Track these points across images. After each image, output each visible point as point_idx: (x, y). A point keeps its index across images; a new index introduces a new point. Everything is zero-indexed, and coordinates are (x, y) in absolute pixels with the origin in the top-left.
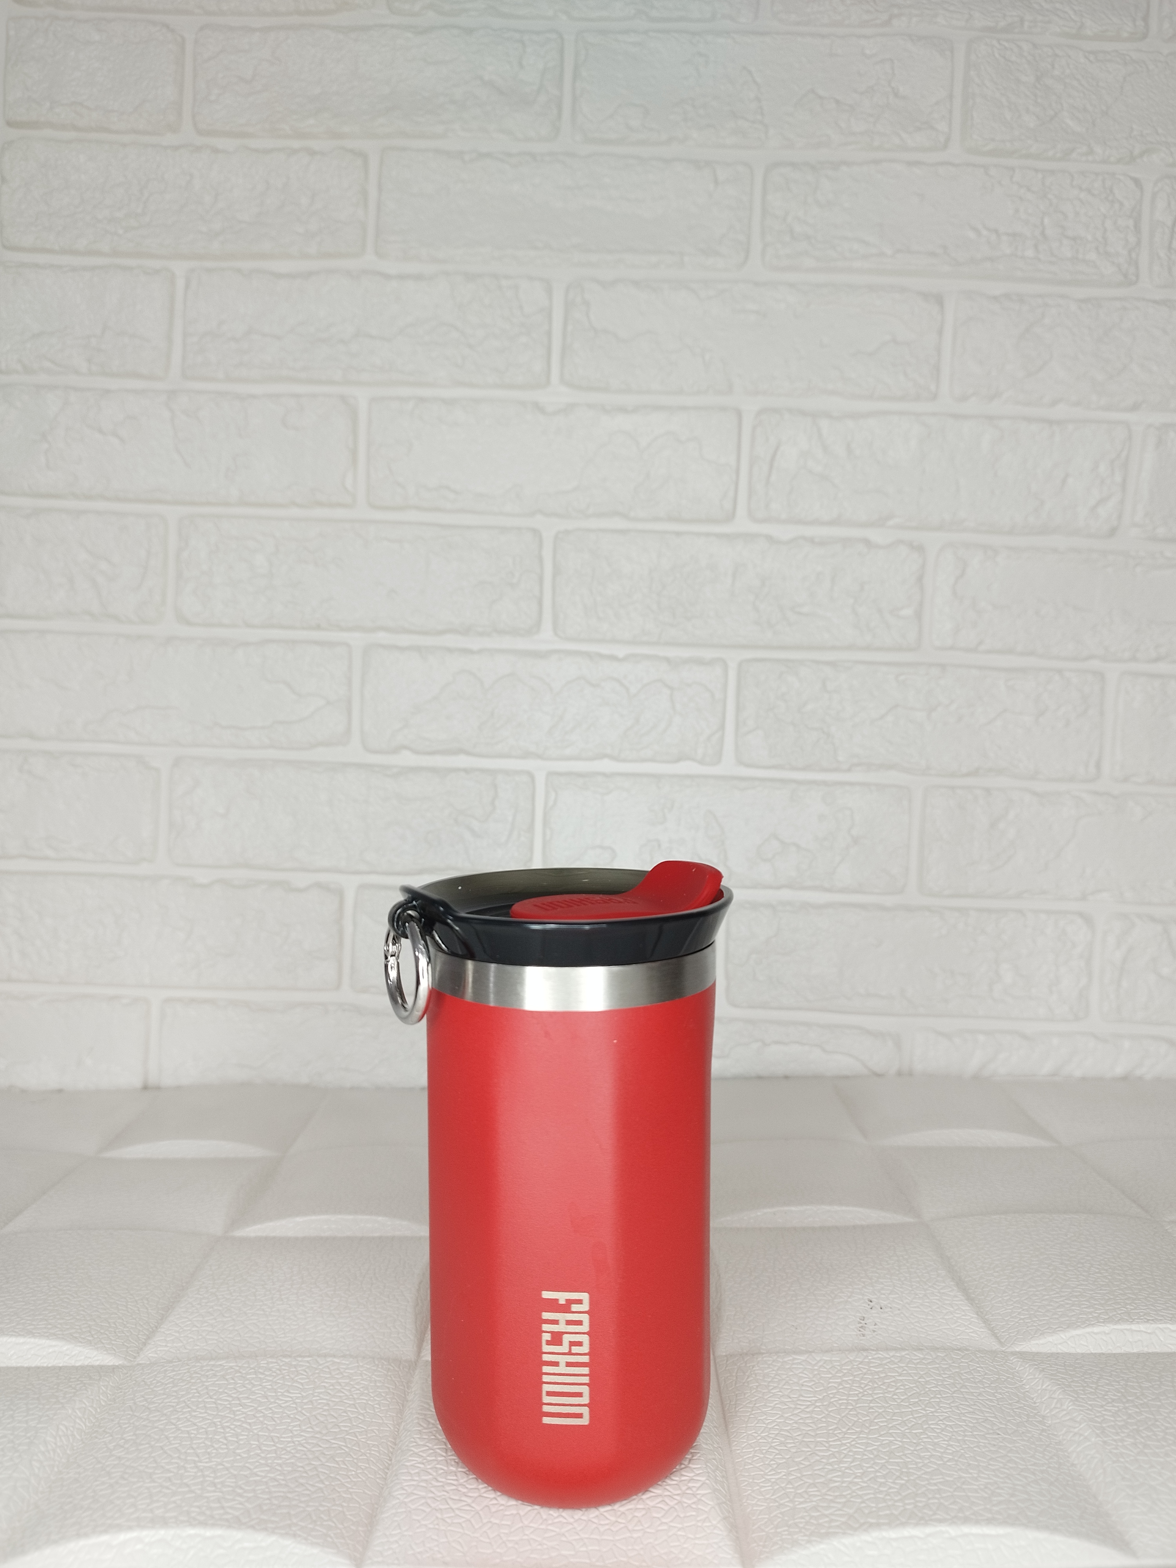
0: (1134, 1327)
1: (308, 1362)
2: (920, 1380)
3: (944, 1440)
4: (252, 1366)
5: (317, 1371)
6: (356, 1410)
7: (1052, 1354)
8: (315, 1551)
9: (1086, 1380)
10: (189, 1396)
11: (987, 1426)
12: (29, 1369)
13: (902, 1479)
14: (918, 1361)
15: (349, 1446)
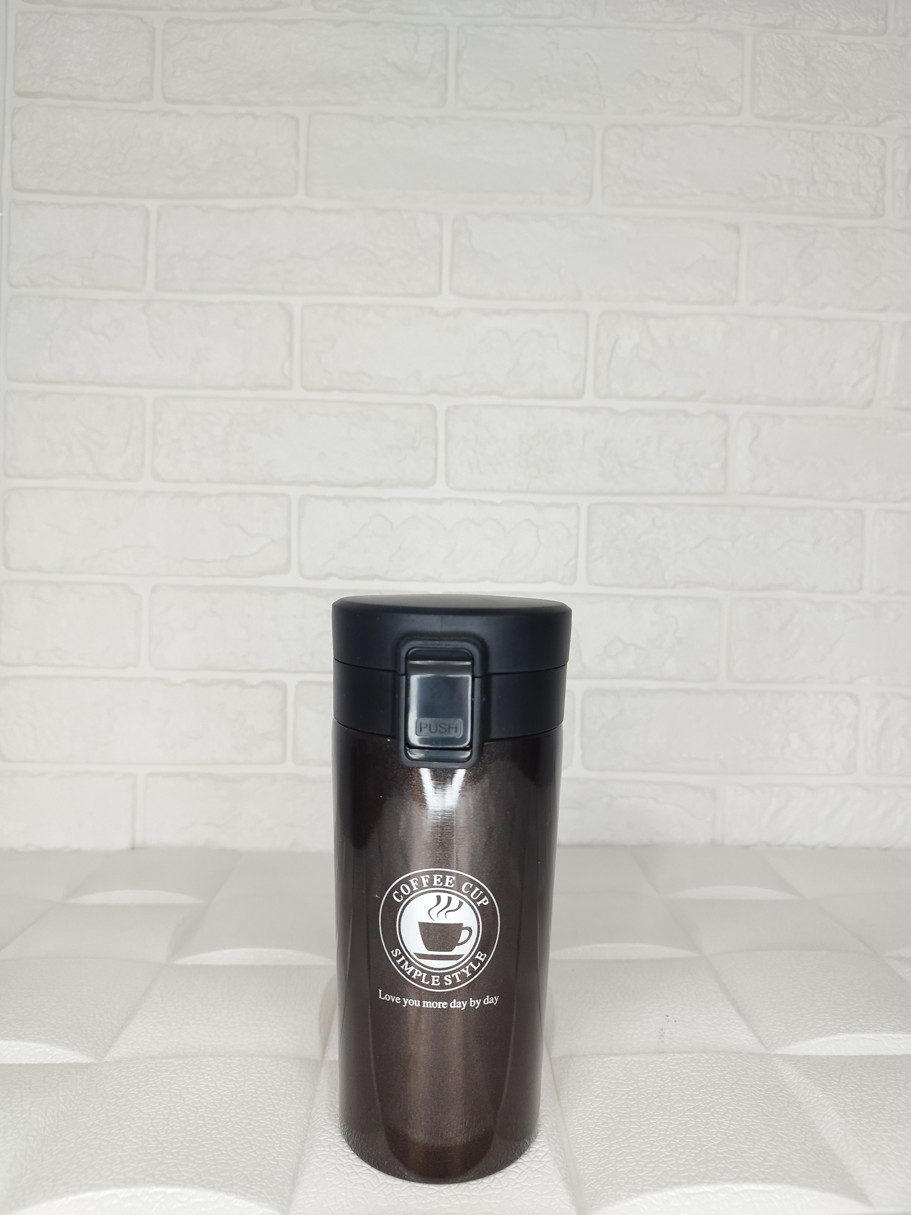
0: (866, 1036)
1: (239, 1060)
2: (707, 1075)
3: (727, 1120)
4: (196, 1063)
5: (246, 1068)
6: (277, 1098)
7: (805, 1056)
8: (252, 1204)
9: (831, 1075)
10: (147, 1087)
11: (758, 1109)
12: (20, 1065)
13: (697, 1150)
14: (705, 1061)
15: (274, 1125)
